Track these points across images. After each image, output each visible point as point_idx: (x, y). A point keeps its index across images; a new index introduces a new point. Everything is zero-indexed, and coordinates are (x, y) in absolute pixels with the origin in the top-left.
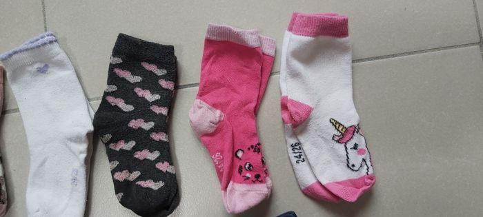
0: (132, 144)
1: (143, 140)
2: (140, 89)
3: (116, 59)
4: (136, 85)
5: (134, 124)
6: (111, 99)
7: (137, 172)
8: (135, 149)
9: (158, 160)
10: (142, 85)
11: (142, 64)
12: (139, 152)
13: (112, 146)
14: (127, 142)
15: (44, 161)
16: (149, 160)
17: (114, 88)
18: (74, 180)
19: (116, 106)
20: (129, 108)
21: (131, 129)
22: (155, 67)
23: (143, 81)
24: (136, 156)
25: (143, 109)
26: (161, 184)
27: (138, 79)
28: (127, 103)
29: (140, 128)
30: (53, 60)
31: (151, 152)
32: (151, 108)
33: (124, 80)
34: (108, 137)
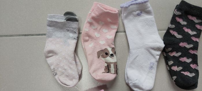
0: (179, 54)
1: (185, 53)
2: (185, 28)
3: (178, 12)
4: (184, 26)
5: (181, 44)
6: (171, 32)
7: (181, 67)
8: (180, 56)
9: (191, 63)
10: (187, 26)
11: (188, 16)
12: (182, 58)
13: (169, 54)
14: (177, 52)
15: (137, 57)
16: (186, 62)
17: (173, 26)
18: (151, 67)
19: (174, 35)
20: (180, 37)
21: (180, 46)
22: (195, 18)
23: (187, 24)
24: (180, 60)
25: (187, 38)
26: (194, 74)
27: (185, 23)
28: (179, 34)
29: (185, 47)
30: (146, 10)
31: (188, 58)
32: (192, 38)
33: (179, 23)
34: (170, 49)
